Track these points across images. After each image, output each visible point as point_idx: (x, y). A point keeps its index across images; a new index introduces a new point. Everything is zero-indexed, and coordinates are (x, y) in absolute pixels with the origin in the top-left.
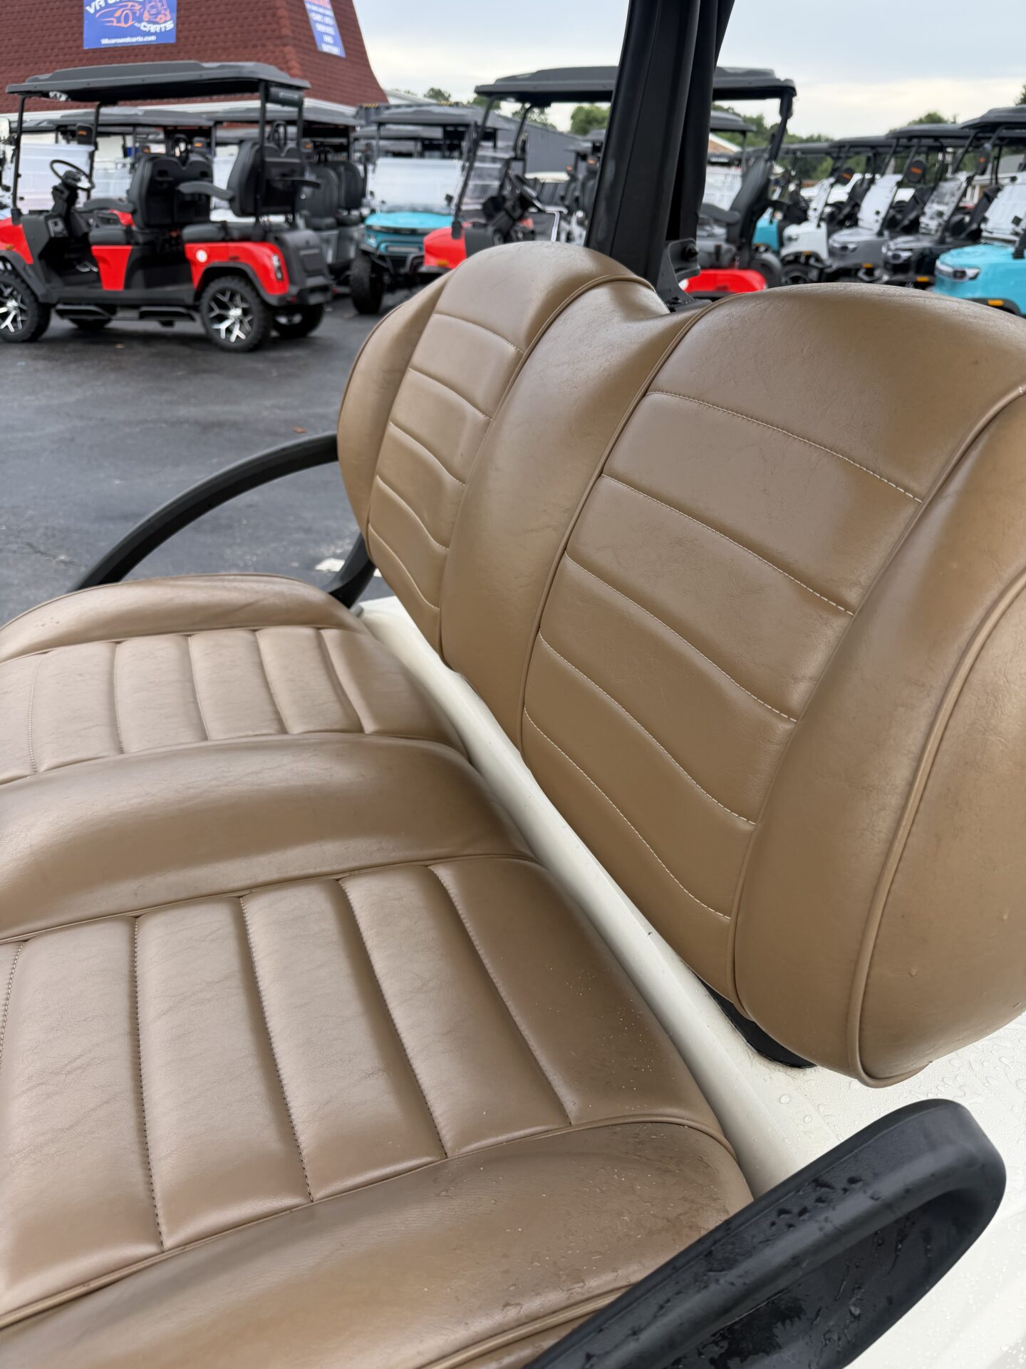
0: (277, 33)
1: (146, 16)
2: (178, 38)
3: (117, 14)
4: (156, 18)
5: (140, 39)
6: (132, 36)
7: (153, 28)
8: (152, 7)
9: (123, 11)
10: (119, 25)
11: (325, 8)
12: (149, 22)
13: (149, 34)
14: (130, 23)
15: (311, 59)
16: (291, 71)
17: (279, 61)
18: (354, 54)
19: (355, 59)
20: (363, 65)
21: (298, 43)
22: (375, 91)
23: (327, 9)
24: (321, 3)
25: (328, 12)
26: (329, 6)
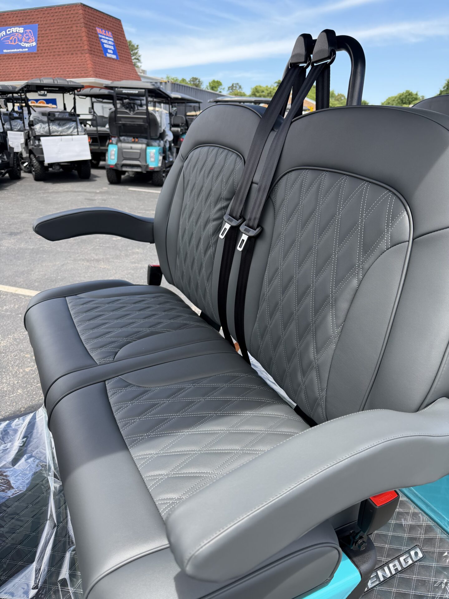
0: (82, 48)
1: (24, 40)
2: (38, 50)
3: (10, 39)
4: (28, 40)
5: (21, 50)
6: (17, 49)
7: (27, 46)
8: (27, 36)
9: (13, 37)
10: (11, 43)
11: (109, 37)
12: (25, 42)
13: (25, 48)
14: (17, 43)
15: (100, 60)
16: (88, 66)
17: (83, 60)
18: (124, 58)
19: (125, 61)
20: (129, 64)
21: (93, 52)
22: (134, 76)
23: (110, 37)
24: (107, 35)
25: (111, 39)
26: (111, 36)
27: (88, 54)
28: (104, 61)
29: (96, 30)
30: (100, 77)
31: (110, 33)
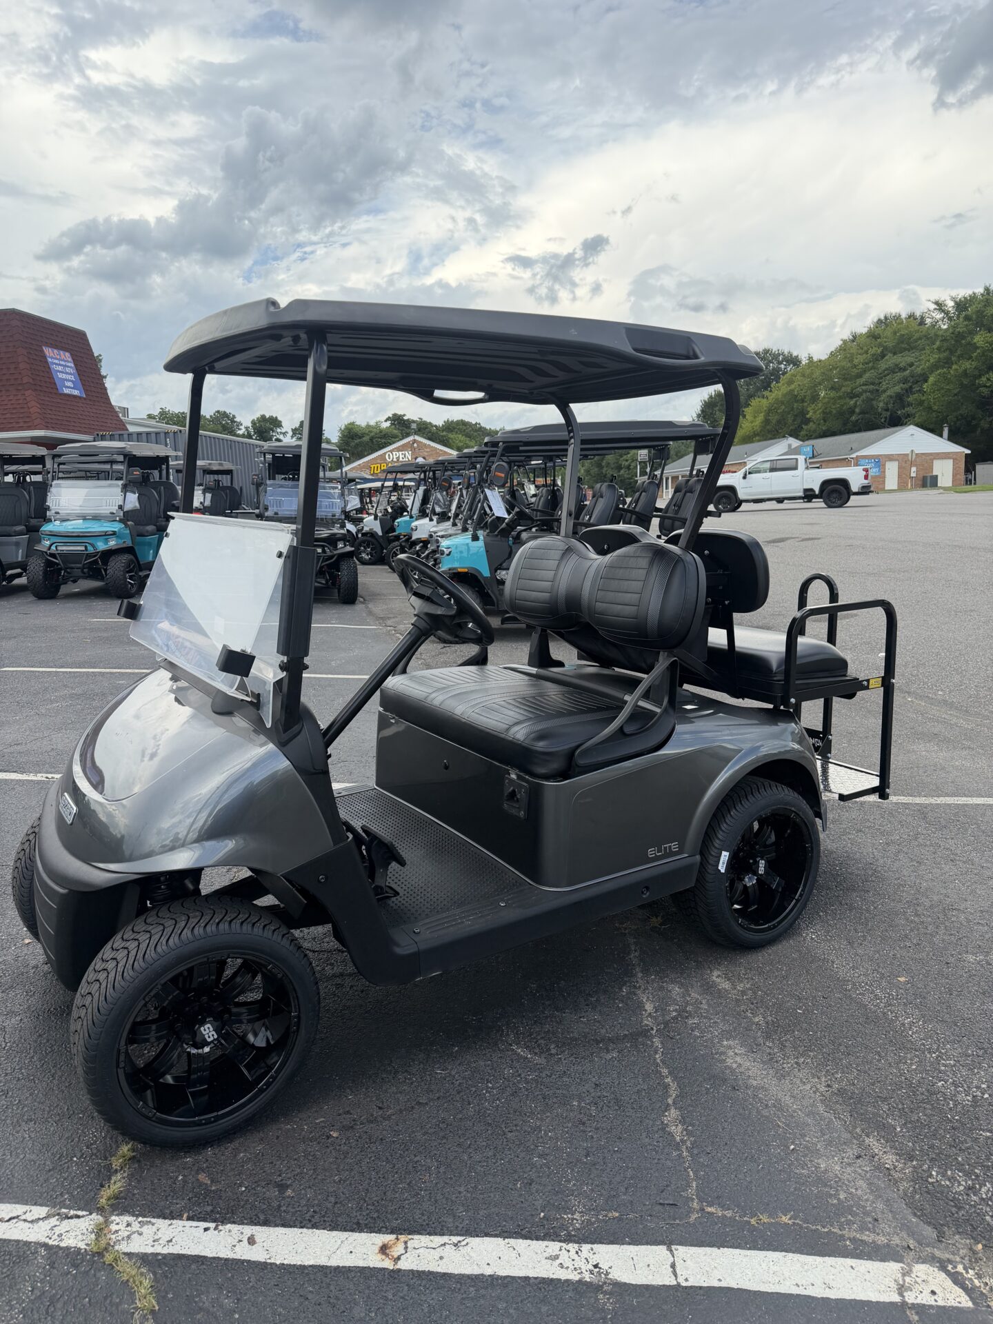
0: (19, 381)
11: (65, 361)
15: (52, 400)
16: (31, 410)
17: (20, 402)
18: (94, 394)
19: (95, 399)
20: (104, 403)
21: (38, 388)
22: (115, 422)
23: (68, 362)
24: (63, 357)
25: (69, 364)
26: (70, 360)
27: (30, 391)
28: (59, 401)
29: (42, 351)
30: (53, 429)
31: (67, 354)
